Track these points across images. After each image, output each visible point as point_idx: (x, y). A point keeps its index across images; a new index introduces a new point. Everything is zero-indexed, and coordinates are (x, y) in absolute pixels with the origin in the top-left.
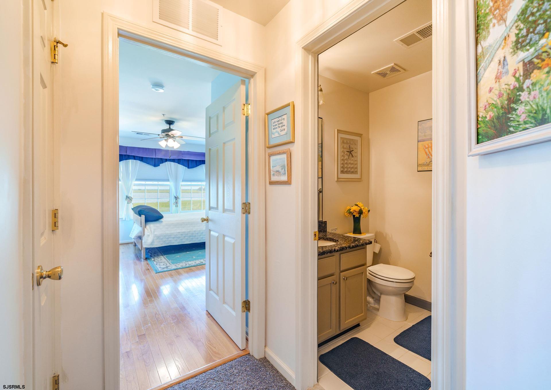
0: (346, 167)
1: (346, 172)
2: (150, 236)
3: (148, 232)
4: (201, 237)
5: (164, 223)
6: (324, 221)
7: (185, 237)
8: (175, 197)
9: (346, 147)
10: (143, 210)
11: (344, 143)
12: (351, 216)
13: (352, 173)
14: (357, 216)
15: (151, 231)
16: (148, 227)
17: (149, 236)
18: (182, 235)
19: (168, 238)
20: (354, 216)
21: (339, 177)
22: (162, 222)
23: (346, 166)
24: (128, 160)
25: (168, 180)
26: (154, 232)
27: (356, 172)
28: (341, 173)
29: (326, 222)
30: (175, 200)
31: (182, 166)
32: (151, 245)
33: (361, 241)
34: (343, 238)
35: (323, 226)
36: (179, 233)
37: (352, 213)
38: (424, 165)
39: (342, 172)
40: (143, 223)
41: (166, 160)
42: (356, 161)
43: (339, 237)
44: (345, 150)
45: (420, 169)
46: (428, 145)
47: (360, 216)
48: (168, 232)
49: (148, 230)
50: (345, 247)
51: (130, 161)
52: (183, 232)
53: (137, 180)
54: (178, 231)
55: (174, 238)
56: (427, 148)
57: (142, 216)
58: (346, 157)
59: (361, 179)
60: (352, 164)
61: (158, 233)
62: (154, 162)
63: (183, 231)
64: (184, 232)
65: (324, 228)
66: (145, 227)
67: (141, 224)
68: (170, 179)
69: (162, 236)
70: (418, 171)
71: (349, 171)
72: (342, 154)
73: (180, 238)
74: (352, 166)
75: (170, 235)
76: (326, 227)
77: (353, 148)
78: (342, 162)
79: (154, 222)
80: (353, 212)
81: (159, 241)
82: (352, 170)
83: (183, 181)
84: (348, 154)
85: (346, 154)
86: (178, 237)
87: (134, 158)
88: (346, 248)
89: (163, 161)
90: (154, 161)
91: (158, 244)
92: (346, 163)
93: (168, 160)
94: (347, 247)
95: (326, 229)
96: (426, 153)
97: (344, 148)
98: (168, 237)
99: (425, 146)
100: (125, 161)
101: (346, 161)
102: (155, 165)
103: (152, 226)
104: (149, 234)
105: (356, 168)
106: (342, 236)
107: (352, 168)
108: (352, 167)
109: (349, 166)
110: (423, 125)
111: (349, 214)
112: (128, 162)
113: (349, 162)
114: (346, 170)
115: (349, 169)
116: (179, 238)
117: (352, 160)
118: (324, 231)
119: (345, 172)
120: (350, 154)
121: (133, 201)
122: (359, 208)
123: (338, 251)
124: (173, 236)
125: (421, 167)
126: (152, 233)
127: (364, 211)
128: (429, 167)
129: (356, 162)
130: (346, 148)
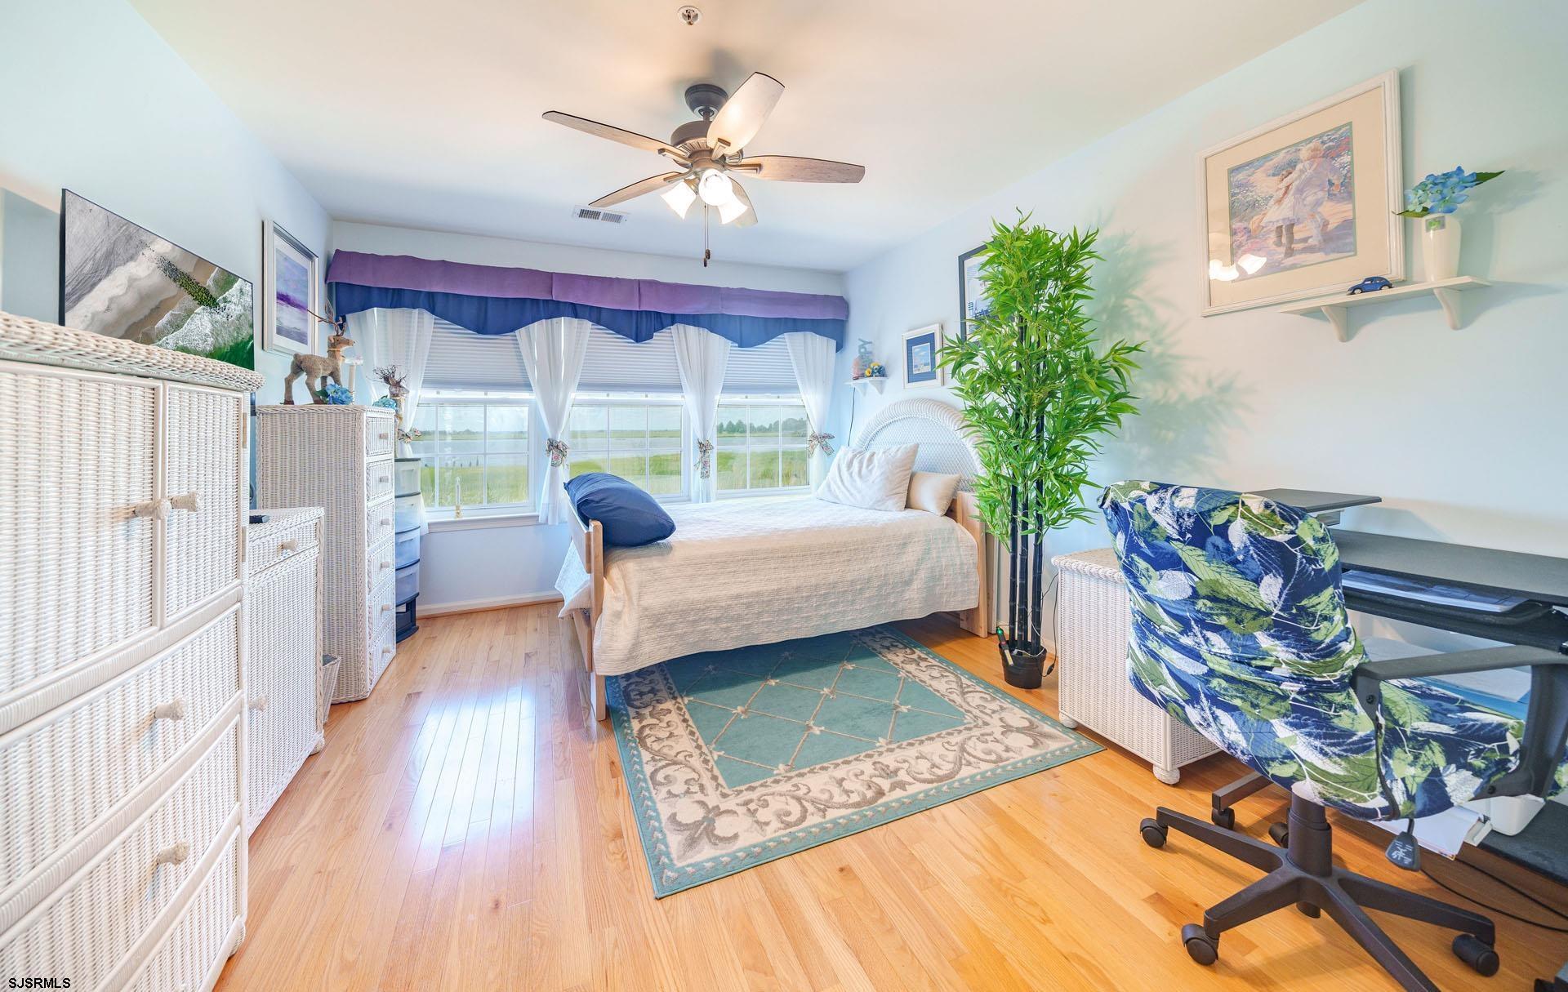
2: (625, 617)
3: (617, 599)
4: (822, 612)
5: (677, 555)
7: (760, 614)
8: (700, 444)
10: (597, 499)
15: (628, 591)
16: (614, 572)
17: (618, 615)
18: (749, 605)
19: (694, 621)
22: (670, 548)
24: (555, 320)
25: (678, 388)
26: (639, 599)
30: (699, 455)
31: (723, 339)
32: (628, 659)
36: (738, 596)
40: (596, 557)
41: (674, 319)
48: (694, 595)
49: (614, 588)
51: (563, 324)
52: (752, 595)
53: (584, 386)
54: (735, 590)
55: (717, 620)
57: (593, 524)
61: (655, 600)
62: (637, 328)
63: (754, 588)
64: (758, 594)
66: (606, 572)
67: (589, 560)
68: (684, 382)
69: (670, 613)
73: (742, 620)
75: (702, 607)
79: (639, 551)
81: (661, 637)
83: (726, 389)
86: (732, 617)
87: (575, 311)
89: (661, 321)
90: (637, 323)
91: (655, 653)
93: (677, 318)
98: (697, 618)
100: (547, 323)
102: (640, 337)
103: (630, 569)
104: (618, 606)
112: (555, 325)
116: (739, 618)
121: (571, 458)
124: (714, 614)
126: (630, 599)
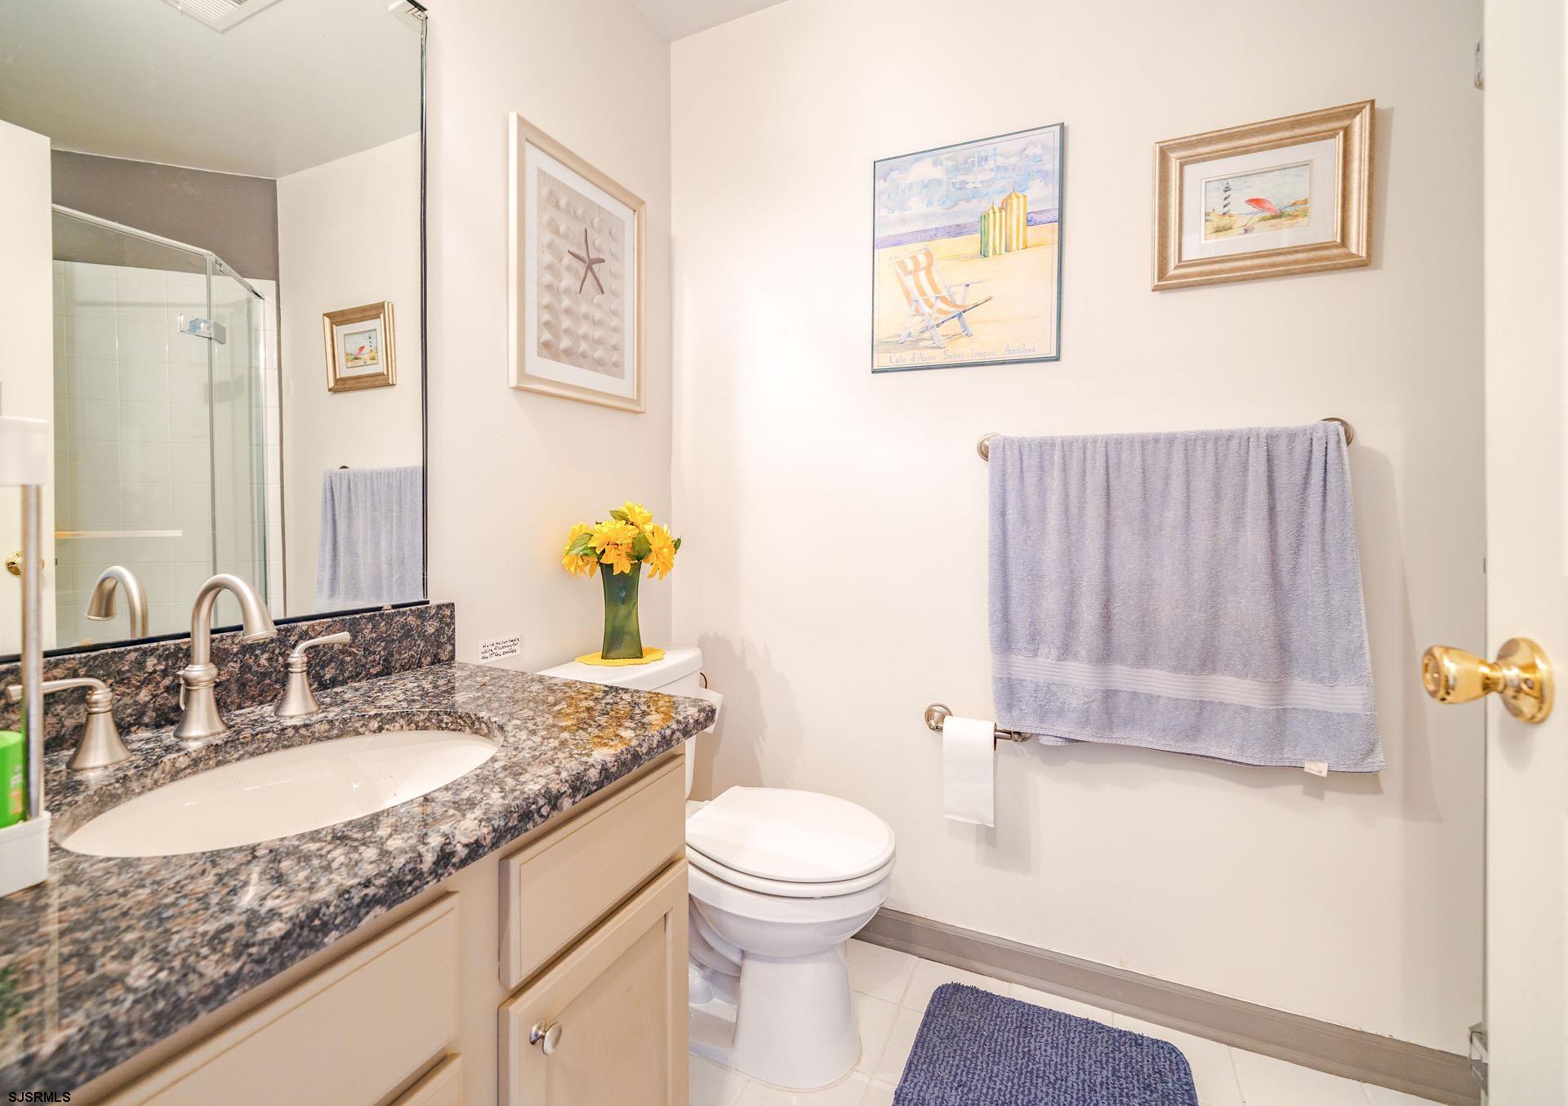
0: (567, 331)
1: (568, 352)
6: (434, 601)
9: (568, 228)
11: (557, 205)
12: (592, 572)
13: (599, 365)
14: (623, 566)
20: (607, 569)
21: (529, 370)
23: (566, 323)
27: (616, 365)
28: (540, 354)
29: (451, 606)
33: (654, 718)
34: (544, 702)
35: (431, 630)
37: (600, 556)
38: (899, 344)
39: (547, 348)
42: (614, 313)
43: (519, 696)
44: (565, 246)
45: (883, 361)
46: (914, 258)
47: (636, 568)
50: (548, 791)
56: (911, 273)
58: (568, 281)
59: (637, 402)
60: (597, 324)
65: (440, 645)
70: (873, 372)
71: (584, 355)
72: (548, 258)
74: (597, 333)
76: (451, 639)
77: (598, 250)
78: (547, 299)
80: (604, 551)
82: (599, 353)
84: (581, 268)
85: (568, 268)
88: (554, 800)
92: (568, 311)
94: (560, 795)
95: (449, 648)
96: (907, 293)
97: (556, 232)
99: (902, 265)
101: (566, 302)
105: (615, 348)
106: (536, 687)
107: (599, 342)
108: (596, 337)
109: (584, 328)
110: (894, 175)
111: (580, 563)
113: (584, 308)
114: (565, 343)
115: (583, 347)
117: (599, 306)
118: (436, 660)
119: (562, 355)
120: (589, 274)
122: (632, 531)
123: (475, 850)
125: (887, 351)
127: (656, 543)
128: (918, 352)
129: (614, 323)
130: (566, 237)
